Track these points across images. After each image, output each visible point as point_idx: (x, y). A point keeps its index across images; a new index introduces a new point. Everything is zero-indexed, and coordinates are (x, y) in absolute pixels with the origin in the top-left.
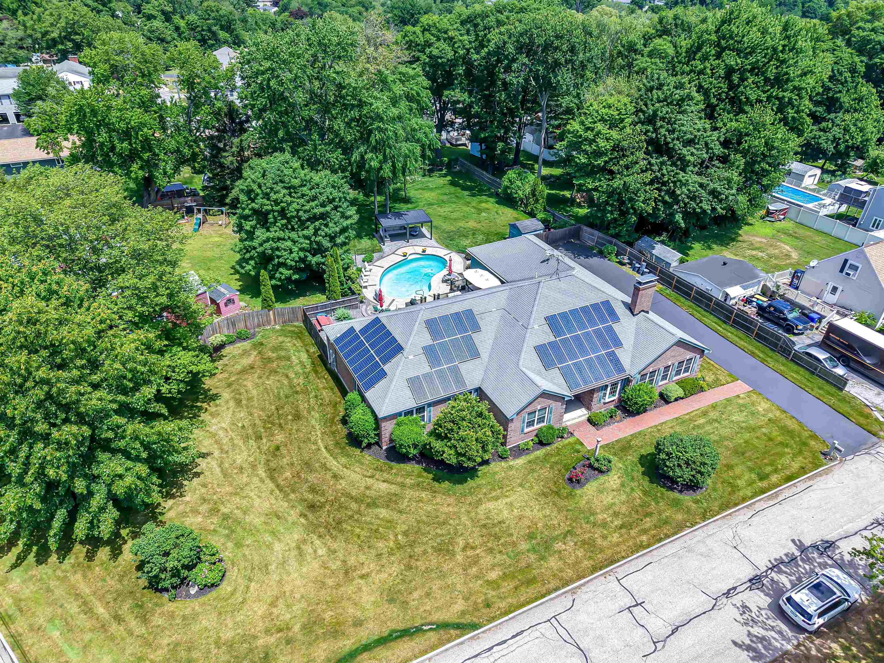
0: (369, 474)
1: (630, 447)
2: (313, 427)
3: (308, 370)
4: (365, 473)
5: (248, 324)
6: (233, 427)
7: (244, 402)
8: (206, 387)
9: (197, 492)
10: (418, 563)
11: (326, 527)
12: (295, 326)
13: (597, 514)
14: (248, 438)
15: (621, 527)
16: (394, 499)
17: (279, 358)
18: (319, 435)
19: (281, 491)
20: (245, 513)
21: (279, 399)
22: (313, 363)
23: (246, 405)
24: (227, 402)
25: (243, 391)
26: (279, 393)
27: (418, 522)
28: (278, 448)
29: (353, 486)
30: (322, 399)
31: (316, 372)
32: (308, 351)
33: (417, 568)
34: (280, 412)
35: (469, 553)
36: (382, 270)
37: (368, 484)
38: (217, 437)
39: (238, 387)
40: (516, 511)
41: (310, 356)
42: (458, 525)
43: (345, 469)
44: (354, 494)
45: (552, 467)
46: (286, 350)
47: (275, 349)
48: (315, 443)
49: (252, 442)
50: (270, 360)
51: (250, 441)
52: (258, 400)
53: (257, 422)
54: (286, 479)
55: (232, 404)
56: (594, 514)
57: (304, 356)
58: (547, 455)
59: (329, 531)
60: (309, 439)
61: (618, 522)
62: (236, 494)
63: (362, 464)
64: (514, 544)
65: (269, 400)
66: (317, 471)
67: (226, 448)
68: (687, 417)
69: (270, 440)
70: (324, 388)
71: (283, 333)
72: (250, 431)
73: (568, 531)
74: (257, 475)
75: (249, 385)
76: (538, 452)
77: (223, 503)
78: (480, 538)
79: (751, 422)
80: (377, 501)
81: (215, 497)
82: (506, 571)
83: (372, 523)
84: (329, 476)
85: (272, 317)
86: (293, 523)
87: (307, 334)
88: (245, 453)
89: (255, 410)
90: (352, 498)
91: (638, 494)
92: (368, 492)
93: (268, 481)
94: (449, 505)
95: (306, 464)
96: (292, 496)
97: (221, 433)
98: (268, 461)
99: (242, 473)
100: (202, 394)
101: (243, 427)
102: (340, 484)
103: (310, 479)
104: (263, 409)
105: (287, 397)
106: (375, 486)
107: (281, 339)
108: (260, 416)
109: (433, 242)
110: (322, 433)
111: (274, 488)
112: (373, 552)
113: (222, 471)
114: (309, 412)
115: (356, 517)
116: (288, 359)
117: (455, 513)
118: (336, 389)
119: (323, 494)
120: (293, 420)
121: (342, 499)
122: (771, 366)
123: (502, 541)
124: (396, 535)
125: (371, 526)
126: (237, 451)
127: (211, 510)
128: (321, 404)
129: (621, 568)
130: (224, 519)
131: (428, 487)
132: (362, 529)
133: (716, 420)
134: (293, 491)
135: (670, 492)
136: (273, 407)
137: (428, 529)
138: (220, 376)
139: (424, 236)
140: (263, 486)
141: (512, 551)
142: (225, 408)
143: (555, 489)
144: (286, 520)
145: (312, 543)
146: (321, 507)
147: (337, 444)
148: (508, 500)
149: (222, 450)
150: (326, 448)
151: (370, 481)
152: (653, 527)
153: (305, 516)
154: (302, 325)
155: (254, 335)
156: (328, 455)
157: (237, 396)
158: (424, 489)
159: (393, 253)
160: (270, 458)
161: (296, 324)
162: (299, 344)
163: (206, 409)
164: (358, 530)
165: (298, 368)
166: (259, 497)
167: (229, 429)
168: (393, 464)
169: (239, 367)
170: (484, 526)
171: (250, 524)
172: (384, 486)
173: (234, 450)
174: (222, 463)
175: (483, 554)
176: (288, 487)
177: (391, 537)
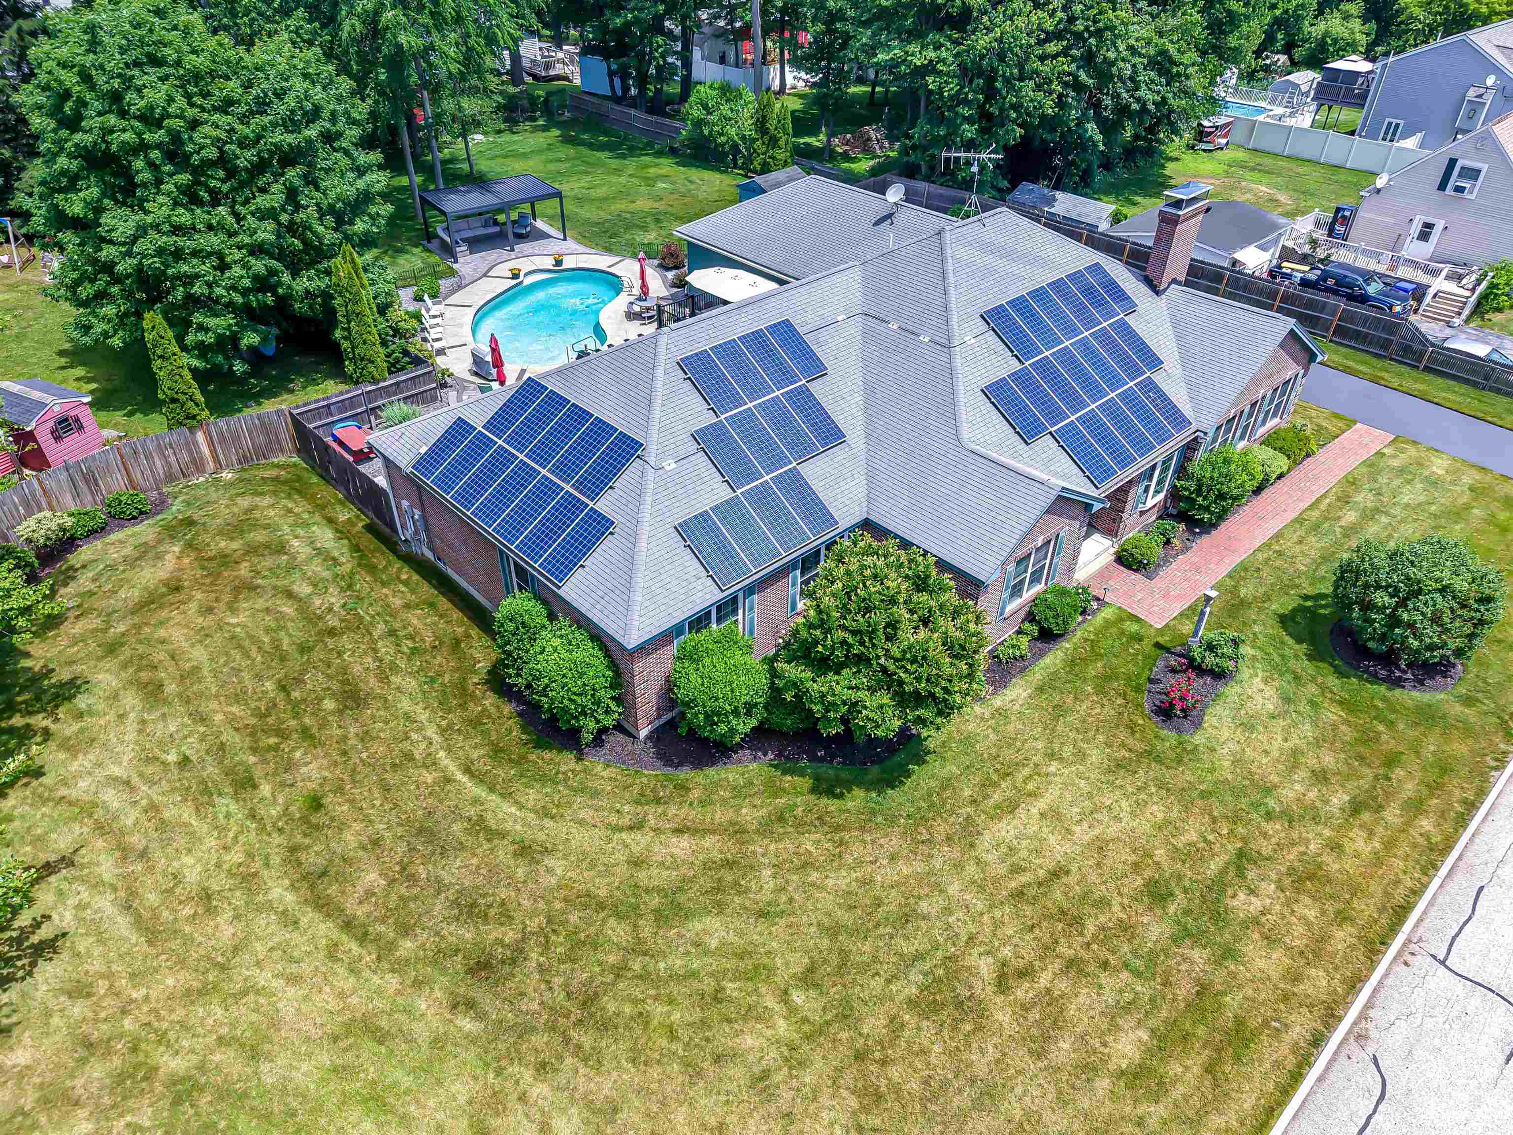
0: (626, 821)
1: (1243, 604)
2: (407, 717)
3: (348, 567)
4: (614, 819)
5: (137, 476)
6: (149, 770)
7: (171, 688)
8: (33, 664)
9: (56, 1020)
10: (895, 1072)
11: (552, 1028)
12: (278, 466)
13: (1276, 787)
14: (207, 792)
15: (1355, 808)
16: (729, 878)
17: (252, 550)
18: (436, 738)
19: (363, 938)
20: (254, 1054)
21: (283, 659)
22: (356, 548)
23: (180, 695)
24: (115, 697)
25: (159, 655)
26: (277, 645)
27: (833, 931)
28: (316, 803)
29: (593, 865)
30: (411, 637)
31: (372, 569)
32: (331, 521)
33: (896, 1090)
34: (296, 694)
35: (1023, 992)
36: (471, 312)
37: (636, 849)
38: (99, 813)
39: (141, 649)
40: (1077, 829)
41: (341, 532)
42: (947, 911)
43: (548, 823)
44: (603, 893)
45: (1100, 690)
46: (266, 527)
47: (235, 529)
48: (431, 763)
49: (226, 804)
50: (225, 560)
51: (217, 800)
52: (215, 673)
53: (229, 737)
54: (369, 893)
55: (131, 700)
56: (1269, 790)
57: (326, 537)
58: (1072, 663)
59: (567, 1040)
60: (409, 756)
61: (1339, 799)
62: (204, 992)
63: (595, 794)
64: (1126, 929)
65: (251, 667)
66: (462, 846)
67: (136, 840)
68: (1316, 513)
69: (283, 785)
70: (407, 606)
71: (245, 486)
72: (212, 771)
73: (1241, 854)
74: (269, 907)
75: (177, 636)
76: (1047, 660)
77: (162, 1038)
78: (1028, 937)
79: (1443, 501)
80: (681, 898)
81: (128, 1024)
82: (1152, 1023)
83: (693, 975)
84: (504, 853)
85: (206, 450)
86: (437, 1042)
87: (315, 479)
88: (211, 842)
89: (213, 705)
90: (601, 906)
91: (1332, 714)
92: (642, 875)
93: (309, 917)
94: (892, 858)
95: (420, 832)
96: (407, 946)
97: (112, 798)
98: (293, 849)
99: (211, 911)
100: (23, 689)
101: (184, 762)
102: (550, 871)
103: (447, 879)
104: (238, 698)
105: (304, 649)
106: (659, 852)
107: (244, 502)
108: (231, 719)
109: (571, 245)
110: (443, 731)
111: (336, 934)
112: (736, 1072)
113: (138, 923)
114: (384, 679)
115: (637, 966)
116: (281, 548)
117: (920, 878)
118: (443, 603)
119: (506, 917)
120: (341, 712)
121: (574, 918)
122: (1396, 385)
123: (1091, 928)
124: (784, 996)
125: (695, 984)
126: (181, 841)
127: (120, 1078)
128: (414, 651)
129: (1426, 923)
130: (177, 1102)
131: (811, 817)
132: (671, 1001)
133: (1377, 510)
134: (405, 930)
135: (1397, 692)
136: (269, 685)
137: (867, 947)
138: (77, 628)
139: (545, 236)
140: (296, 938)
141: (1135, 953)
142: (111, 716)
143: (1140, 746)
144: (410, 1040)
145: (522, 1098)
146: (514, 962)
147: (497, 751)
148: (1041, 804)
149: (124, 852)
150: (467, 771)
151: (638, 841)
152: (1425, 791)
153: (470, 1004)
154: (296, 459)
155: (161, 505)
156: (480, 792)
157: (144, 676)
158: (801, 826)
159: (485, 275)
160: (299, 838)
161: (281, 459)
162: (301, 507)
163: (46, 733)
164: (661, 1009)
165: (317, 568)
166: (294, 980)
167: (135, 780)
168: (685, 774)
169: (131, 594)
170: (1019, 894)
171: (284, 1091)
172: (682, 846)
173: (165, 843)
174: (132, 893)
175: (1062, 986)
176: (383, 920)
177: (770, 1002)
